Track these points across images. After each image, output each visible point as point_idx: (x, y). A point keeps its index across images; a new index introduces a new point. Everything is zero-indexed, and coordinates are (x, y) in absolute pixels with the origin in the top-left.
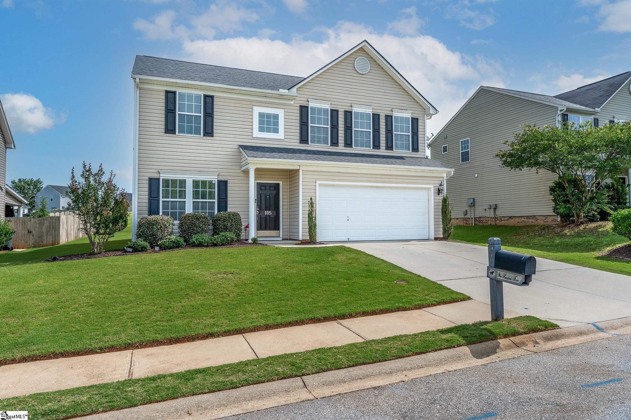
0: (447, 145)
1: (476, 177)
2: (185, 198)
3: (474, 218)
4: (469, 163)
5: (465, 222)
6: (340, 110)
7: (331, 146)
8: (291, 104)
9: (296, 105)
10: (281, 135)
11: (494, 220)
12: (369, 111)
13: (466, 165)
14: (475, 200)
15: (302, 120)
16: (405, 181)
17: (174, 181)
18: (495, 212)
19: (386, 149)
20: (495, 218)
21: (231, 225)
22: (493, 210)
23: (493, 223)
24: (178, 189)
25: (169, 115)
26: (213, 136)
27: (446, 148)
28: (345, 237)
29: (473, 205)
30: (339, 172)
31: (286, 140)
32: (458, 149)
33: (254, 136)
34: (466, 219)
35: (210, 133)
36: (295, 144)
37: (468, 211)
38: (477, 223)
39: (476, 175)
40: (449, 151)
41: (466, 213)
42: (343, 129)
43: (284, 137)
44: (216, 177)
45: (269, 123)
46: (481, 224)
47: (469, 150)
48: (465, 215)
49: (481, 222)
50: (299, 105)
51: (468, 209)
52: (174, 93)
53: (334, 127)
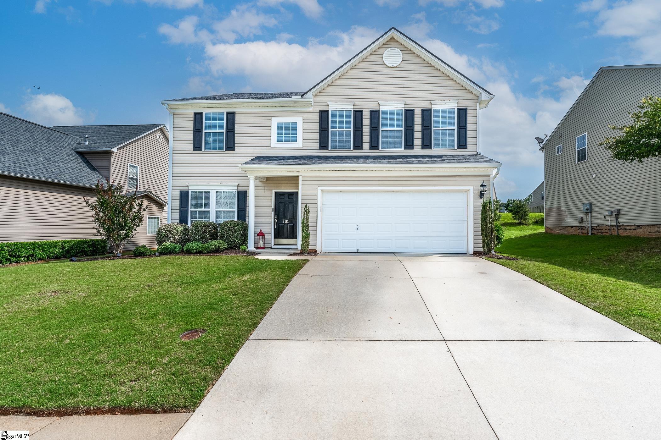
0: (561, 145)
1: (594, 178)
2: (209, 208)
3: (591, 226)
4: (586, 162)
5: (580, 231)
6: (364, 110)
7: (354, 149)
8: (310, 111)
9: (315, 111)
10: (299, 143)
11: (616, 229)
12: (401, 107)
13: (583, 164)
14: (593, 206)
15: (321, 126)
16: (431, 182)
17: (201, 193)
18: (617, 220)
19: (423, 148)
20: (617, 227)
21: (228, 234)
22: (614, 216)
23: (615, 233)
24: (204, 200)
25: (197, 134)
26: (234, 150)
27: (561, 148)
28: (354, 247)
29: (590, 210)
30: (345, 176)
31: (305, 148)
32: (574, 148)
33: (272, 147)
34: (582, 228)
35: (231, 147)
36: (315, 151)
37: (584, 218)
38: (595, 232)
39: (594, 176)
40: (564, 152)
41: (582, 220)
42: (368, 130)
43: (303, 144)
44: (236, 188)
45: (287, 132)
46: (600, 234)
47: (586, 147)
48: (580, 223)
49: (600, 231)
50: (318, 111)
51: (583, 215)
52: (201, 114)
53: (358, 129)
